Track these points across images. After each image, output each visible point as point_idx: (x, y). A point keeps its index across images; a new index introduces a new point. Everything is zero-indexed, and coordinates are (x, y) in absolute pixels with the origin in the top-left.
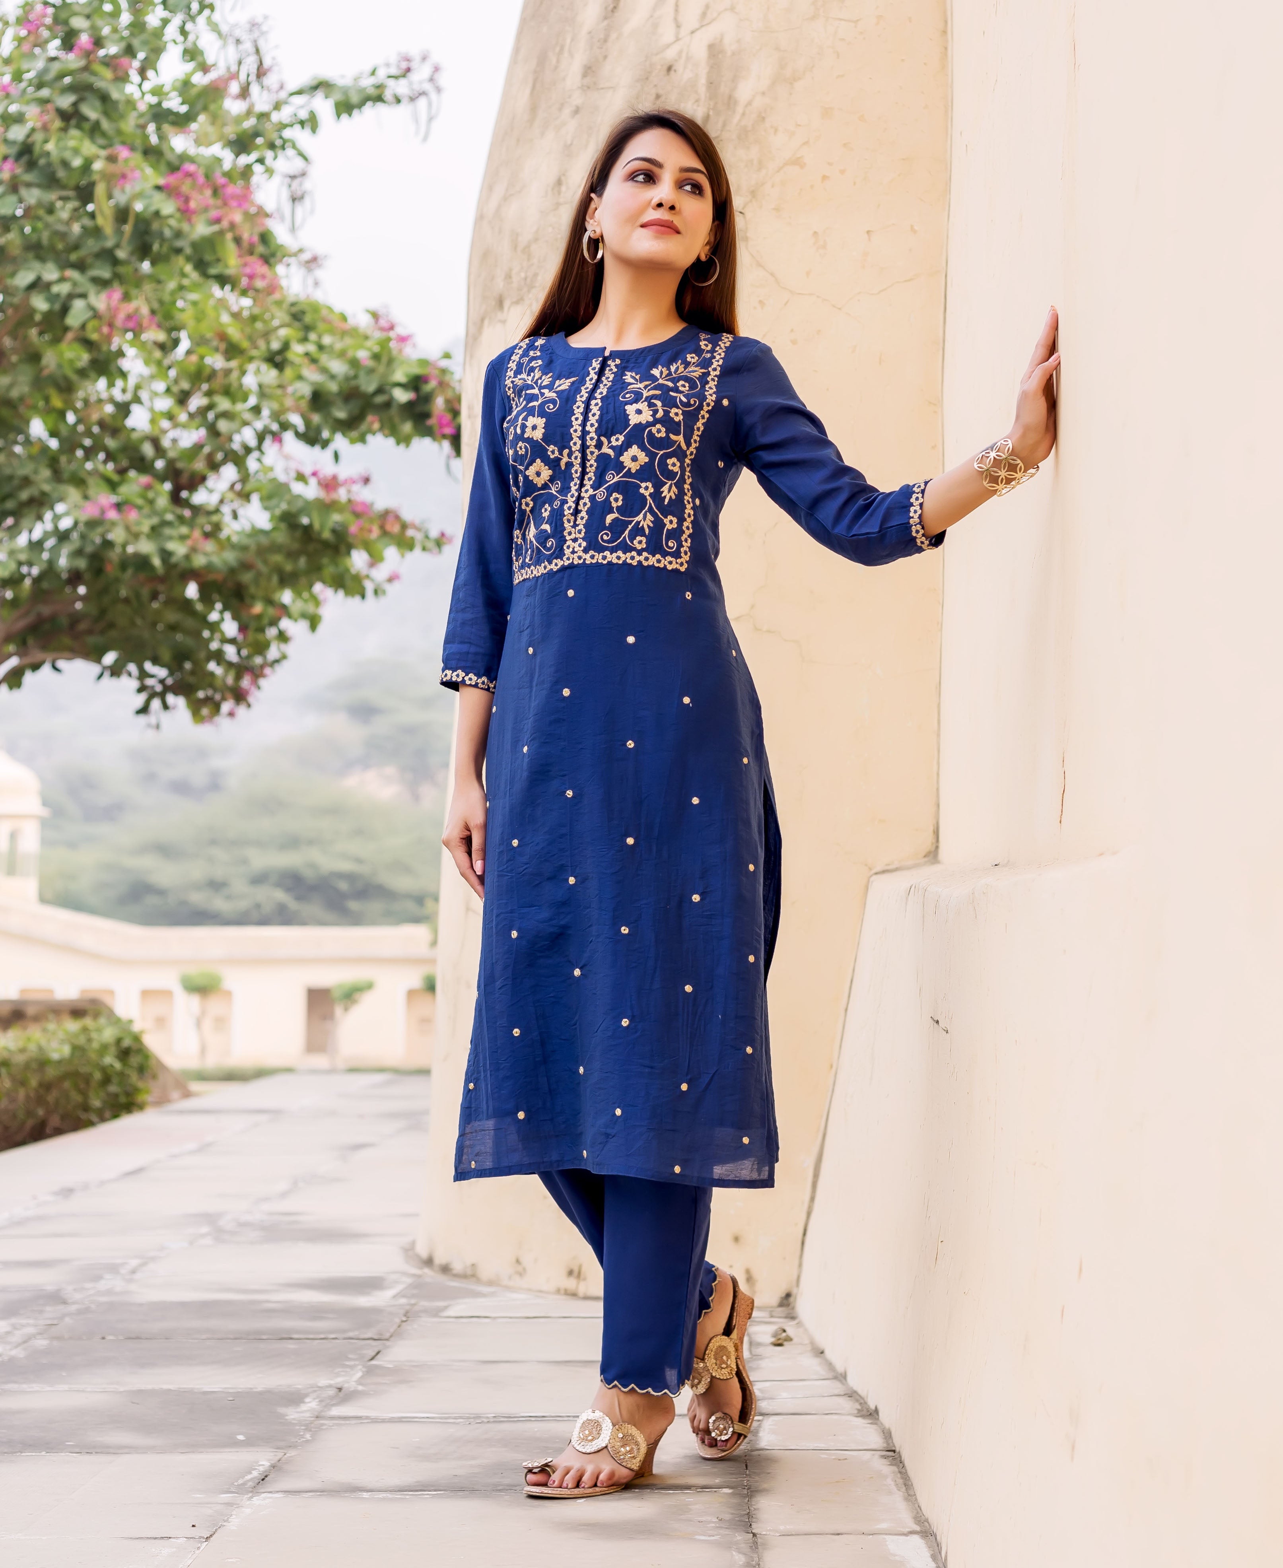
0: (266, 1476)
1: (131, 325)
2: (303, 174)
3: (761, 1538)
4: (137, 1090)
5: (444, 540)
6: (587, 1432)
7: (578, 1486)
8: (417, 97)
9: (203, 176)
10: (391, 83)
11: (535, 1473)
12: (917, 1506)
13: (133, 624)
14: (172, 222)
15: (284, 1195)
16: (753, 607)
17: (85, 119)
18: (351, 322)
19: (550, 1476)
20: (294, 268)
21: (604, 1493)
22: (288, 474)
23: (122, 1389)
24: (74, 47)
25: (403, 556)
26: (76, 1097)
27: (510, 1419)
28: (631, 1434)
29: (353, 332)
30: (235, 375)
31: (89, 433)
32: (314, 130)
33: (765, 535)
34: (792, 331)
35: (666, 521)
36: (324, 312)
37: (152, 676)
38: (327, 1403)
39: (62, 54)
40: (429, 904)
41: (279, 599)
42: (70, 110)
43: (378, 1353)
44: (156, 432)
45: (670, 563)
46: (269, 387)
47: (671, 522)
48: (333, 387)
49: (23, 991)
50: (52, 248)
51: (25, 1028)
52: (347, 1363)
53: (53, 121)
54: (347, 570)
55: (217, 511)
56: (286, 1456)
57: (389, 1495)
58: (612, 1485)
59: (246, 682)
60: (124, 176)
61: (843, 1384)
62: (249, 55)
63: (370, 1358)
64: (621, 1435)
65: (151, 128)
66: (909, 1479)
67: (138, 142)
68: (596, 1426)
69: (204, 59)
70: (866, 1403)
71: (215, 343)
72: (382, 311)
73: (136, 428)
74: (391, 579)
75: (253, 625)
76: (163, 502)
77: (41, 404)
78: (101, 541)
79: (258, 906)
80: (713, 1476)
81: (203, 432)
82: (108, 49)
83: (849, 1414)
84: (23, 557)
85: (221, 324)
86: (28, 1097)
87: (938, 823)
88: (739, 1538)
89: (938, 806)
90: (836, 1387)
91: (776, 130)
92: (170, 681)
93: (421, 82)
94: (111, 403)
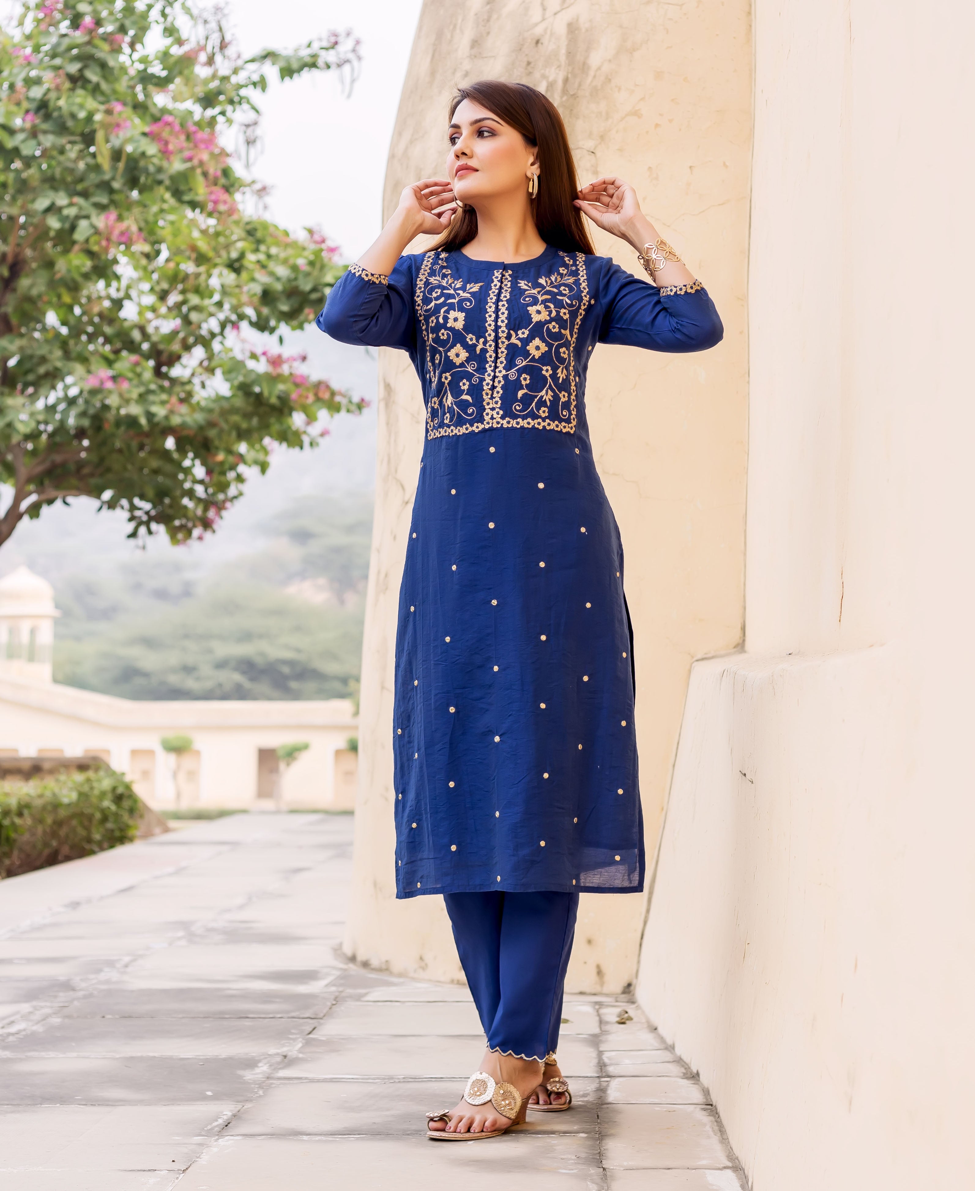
0: (229, 1123)
1: (123, 239)
2: (255, 124)
3: (609, 1172)
4: (128, 827)
5: (364, 404)
6: (476, 1089)
7: (469, 1131)
8: (343, 64)
9: (179, 125)
10: (323, 53)
11: (435, 1121)
12: (729, 1147)
13: (125, 469)
14: (155, 161)
15: (241, 907)
16: (602, 455)
17: (89, 81)
18: (293, 236)
19: (447, 1123)
20: (248, 196)
21: (488, 1136)
22: (244, 353)
23: (118, 1056)
24: (80, 27)
25: (332, 416)
26: (82, 832)
27: (416, 1079)
28: (510, 1091)
29: (294, 245)
30: (203, 278)
31: (91, 322)
32: (264, 89)
33: (612, 400)
35: (561, 395)
36: (272, 229)
37: (140, 509)
38: (275, 1067)
39: (70, 32)
40: (352, 684)
41: (237, 448)
42: (77, 75)
43: (314, 1029)
44: (143, 322)
45: (565, 427)
46: (229, 287)
47: (564, 396)
48: (279, 287)
49: (40, 751)
50: (63, 181)
51: (42, 779)
52: (291, 1036)
53: (63, 83)
54: (289, 427)
55: (189, 382)
56: (244, 1108)
57: (323, 1138)
58: (495, 1131)
59: (211, 514)
60: (118, 125)
61: (672, 1053)
62: (214, 32)
63: (308, 1033)
64: (502, 1092)
65: (139, 88)
66: (723, 1127)
67: (129, 99)
68: (483, 1084)
69: (180, 35)
70: (689, 1068)
71: (188, 253)
72: (315, 229)
73: (128, 319)
74: (323, 434)
75: (217, 469)
76: (148, 375)
77: (55, 300)
78: (101, 405)
79: (220, 685)
80: (572, 1124)
81: (178, 322)
82: (106, 28)
83: (677, 1077)
84: (41, 417)
85: (192, 239)
86: (45, 832)
87: (744, 622)
88: (592, 1172)
89: (745, 609)
90: (667, 1056)
91: (620, 89)
92: (153, 513)
93: (346, 53)
94: (108, 299)
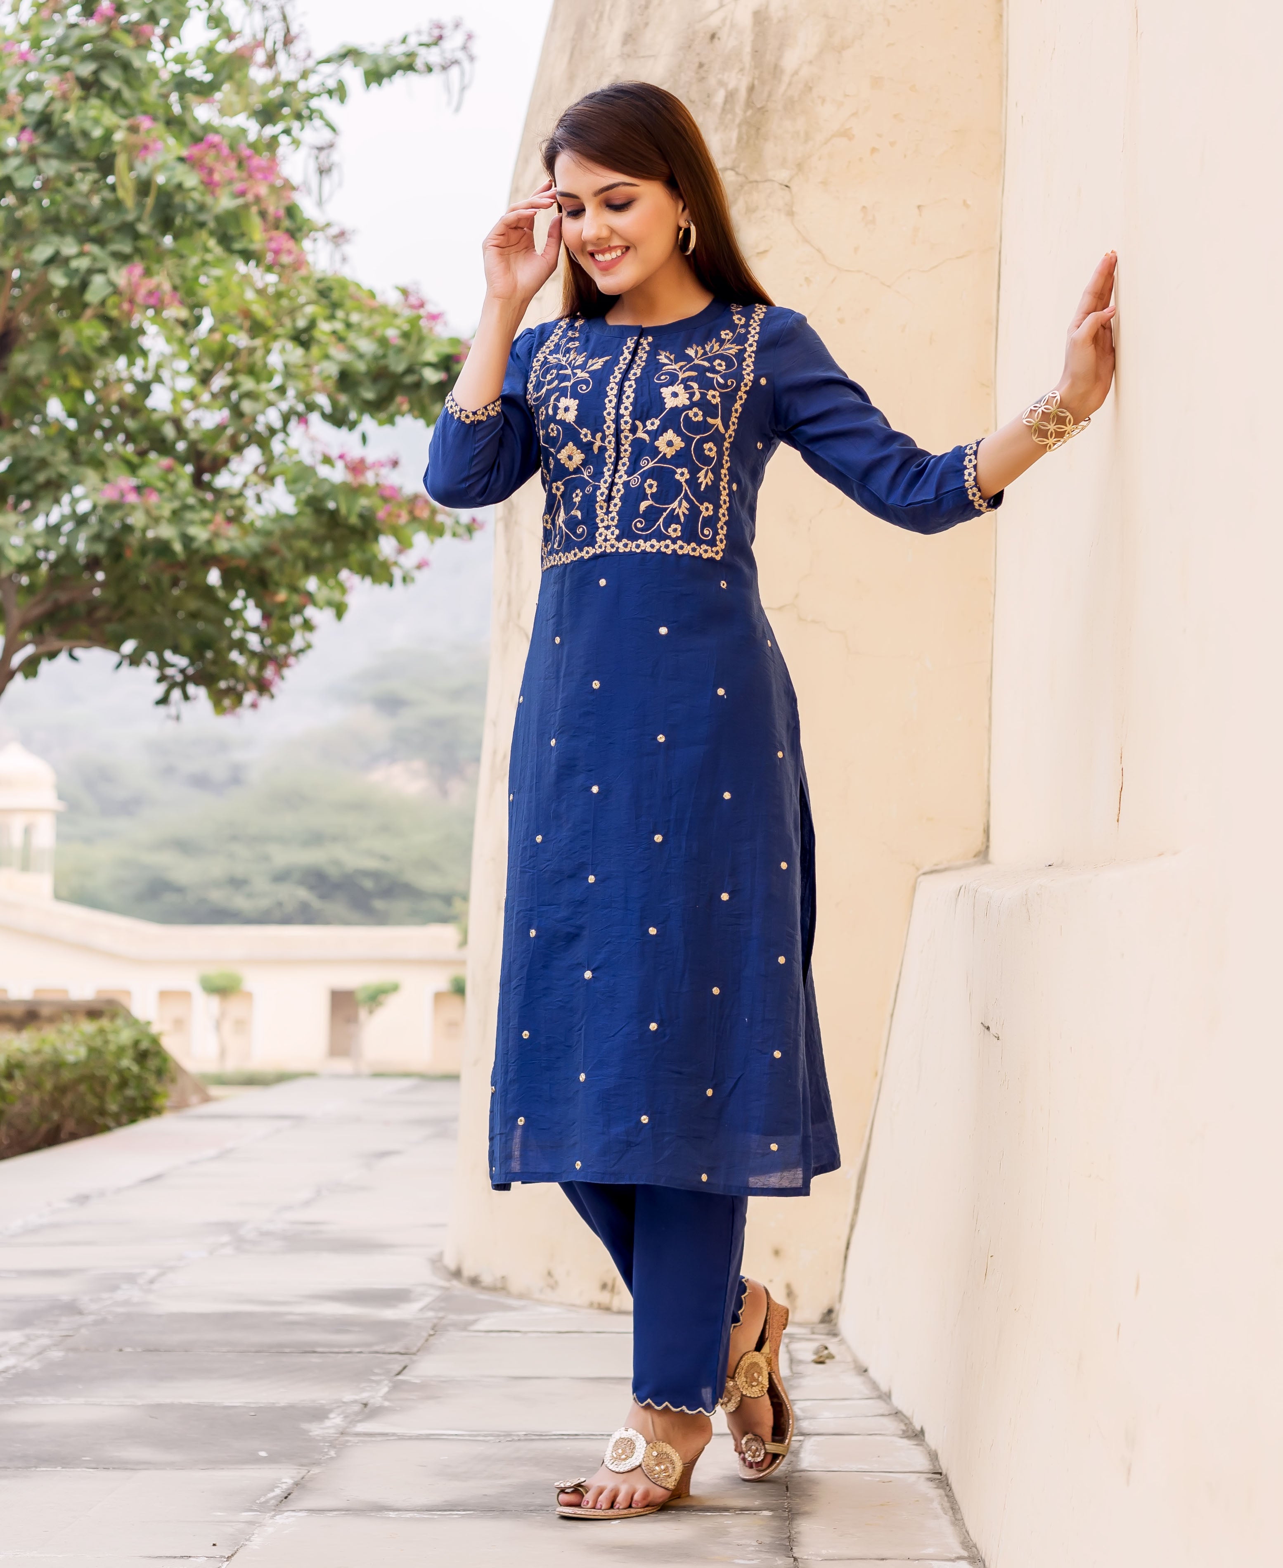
0: (289, 1494)
1: (152, 301)
2: (331, 146)
3: (801, 1562)
4: (155, 1094)
5: (476, 526)
6: (620, 1451)
7: (612, 1506)
8: (450, 66)
9: (228, 148)
10: (422, 51)
11: (567, 1493)
12: (964, 1530)
13: (153, 611)
14: (196, 195)
15: (307, 1204)
16: (797, 596)
17: (106, 88)
18: (380, 299)
19: (583, 1496)
20: (321, 243)
21: (639, 1514)
22: (313, 456)
23: (140, 1403)
24: (95, 14)
25: (432, 542)
26: (92, 1101)
27: (542, 1437)
28: (666, 1453)
29: (382, 310)
30: (259, 354)
31: (108, 414)
32: (342, 100)
33: (811, 521)
34: (839, 309)
35: (702, 508)
36: (352, 289)
37: (172, 666)
38: (352, 1419)
39: (81, 20)
40: (458, 904)
41: (305, 585)
42: (91, 79)
43: (405, 1368)
44: (178, 413)
45: (706, 551)
46: (295, 366)
47: (707, 509)
48: (361, 367)
49: (37, 991)
50: (71, 222)
51: (39, 1029)
52: (373, 1378)
53: (72, 90)
54: (375, 557)
55: (240, 495)
56: (309, 1474)
57: (416, 1515)
58: (647, 1506)
59: (269, 672)
60: (146, 148)
61: (888, 1404)
62: (275, 22)
63: (397, 1373)
64: (655, 1453)
65: (174, 97)
66: (956, 1503)
67: (161, 112)
68: (630, 1444)
69: (229, 25)
70: (911, 1423)
71: (239, 321)
72: (411, 288)
73: (157, 409)
74: (420, 566)
75: (277, 613)
76: (184, 484)
77: (59, 382)
78: (121, 525)
79: (280, 904)
80: (753, 1498)
81: (225, 413)
82: (130, 16)
83: (894, 1435)
84: (40, 541)
85: (245, 301)
86: (42, 1101)
87: (988, 822)
88: (780, 1562)
89: (989, 804)
90: (881, 1407)
91: (824, 101)
92: (190, 671)
93: (453, 51)
94: (131, 382)
